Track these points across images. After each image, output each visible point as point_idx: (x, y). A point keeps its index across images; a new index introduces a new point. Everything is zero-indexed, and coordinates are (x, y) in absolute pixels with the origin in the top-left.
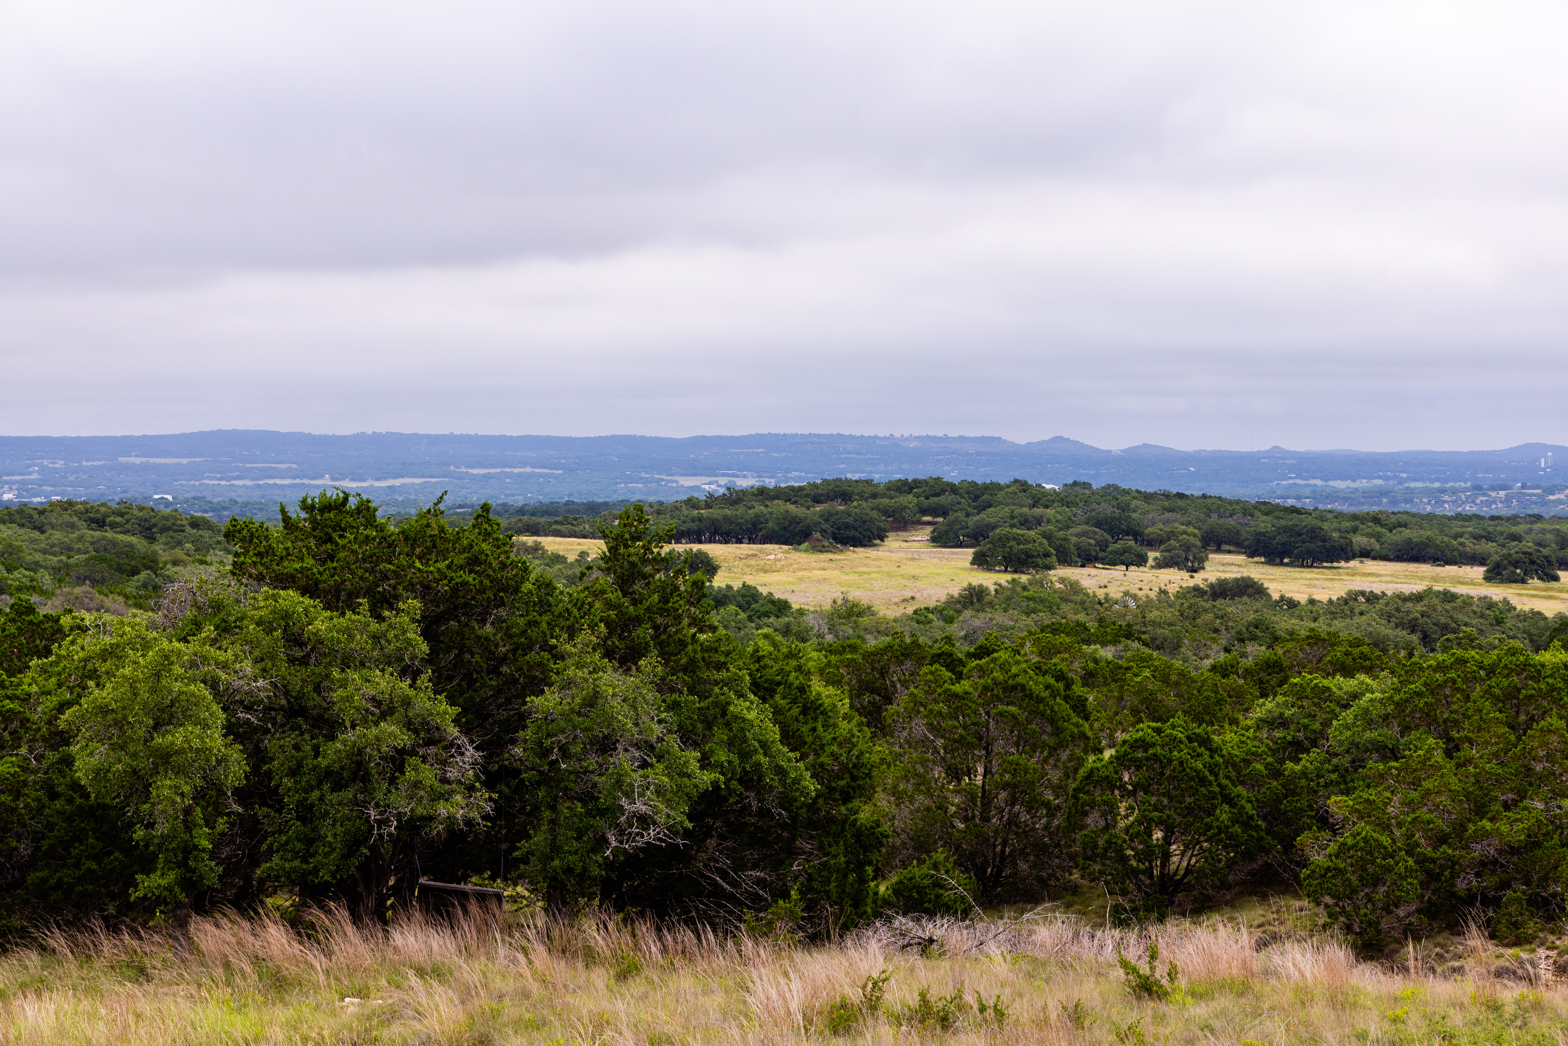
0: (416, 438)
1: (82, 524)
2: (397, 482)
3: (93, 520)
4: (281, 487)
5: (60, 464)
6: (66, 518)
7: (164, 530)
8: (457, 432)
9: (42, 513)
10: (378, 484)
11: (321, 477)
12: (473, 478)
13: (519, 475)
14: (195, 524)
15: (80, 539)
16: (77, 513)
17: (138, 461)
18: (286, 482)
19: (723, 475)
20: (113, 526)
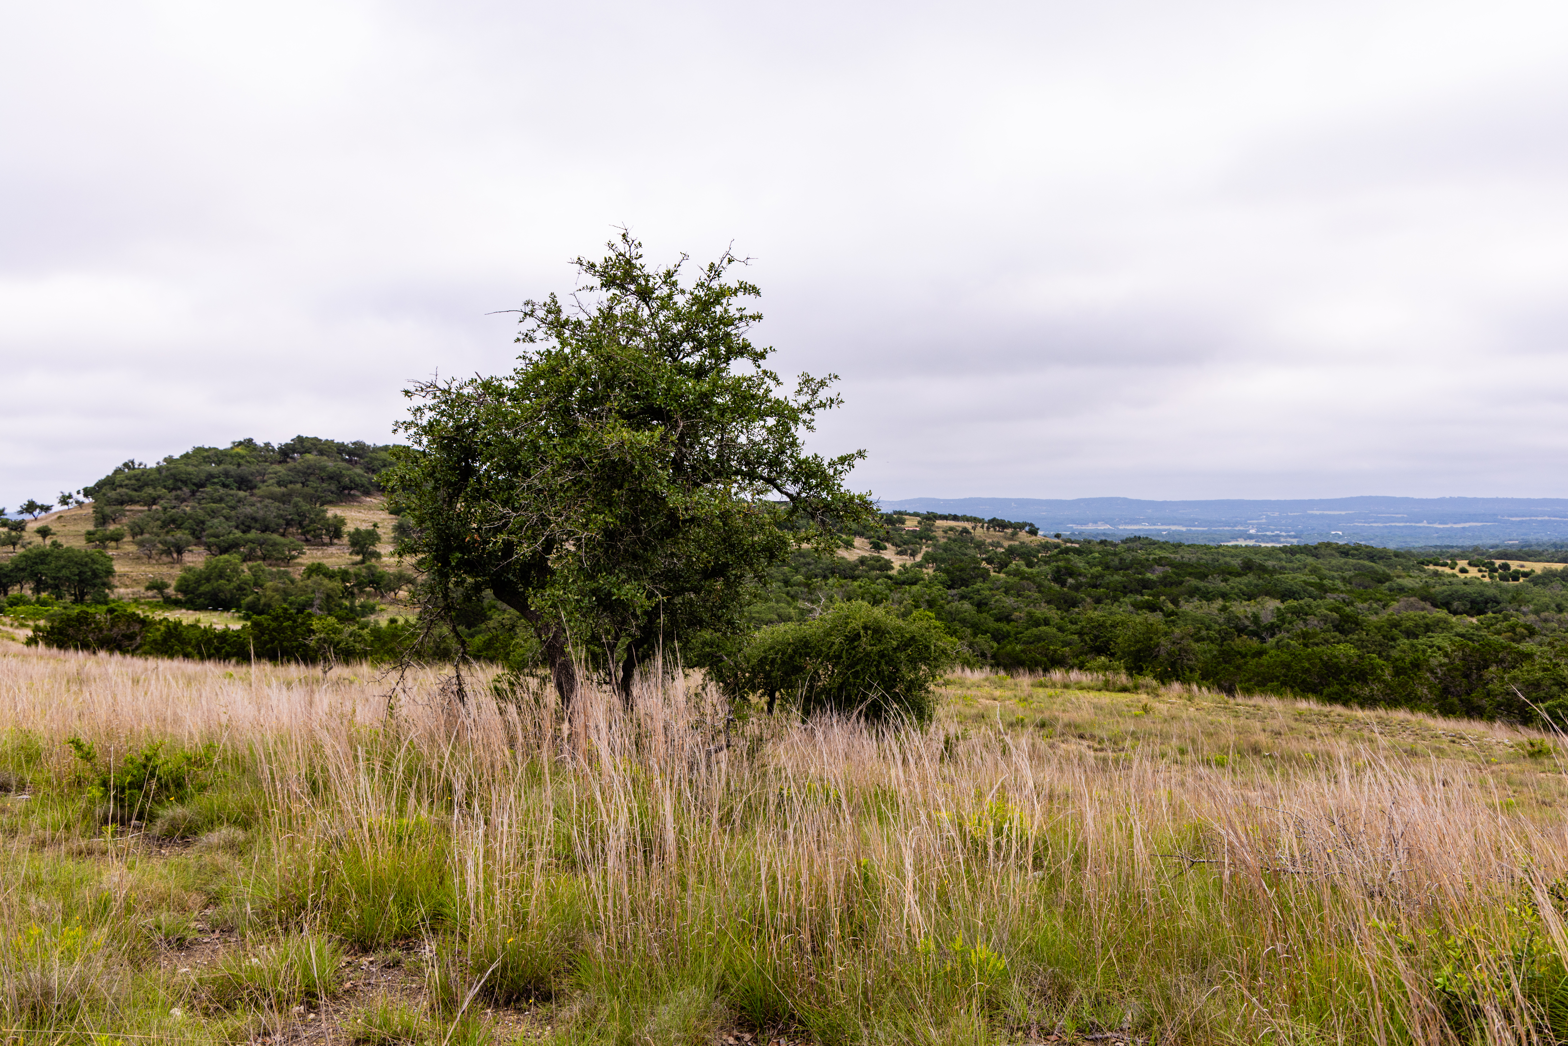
0: (1475, 500)
1: (1337, 555)
2: (1467, 525)
3: (1342, 553)
4: (1399, 527)
6: (1329, 551)
7: (1381, 558)
8: (1501, 496)
9: (1316, 548)
10: (1455, 526)
11: (1421, 522)
12: (1513, 523)
13: (1541, 521)
14: (1397, 555)
15: (1346, 563)
16: (1334, 549)
17: (1318, 513)
18: (1402, 524)
20: (1353, 556)
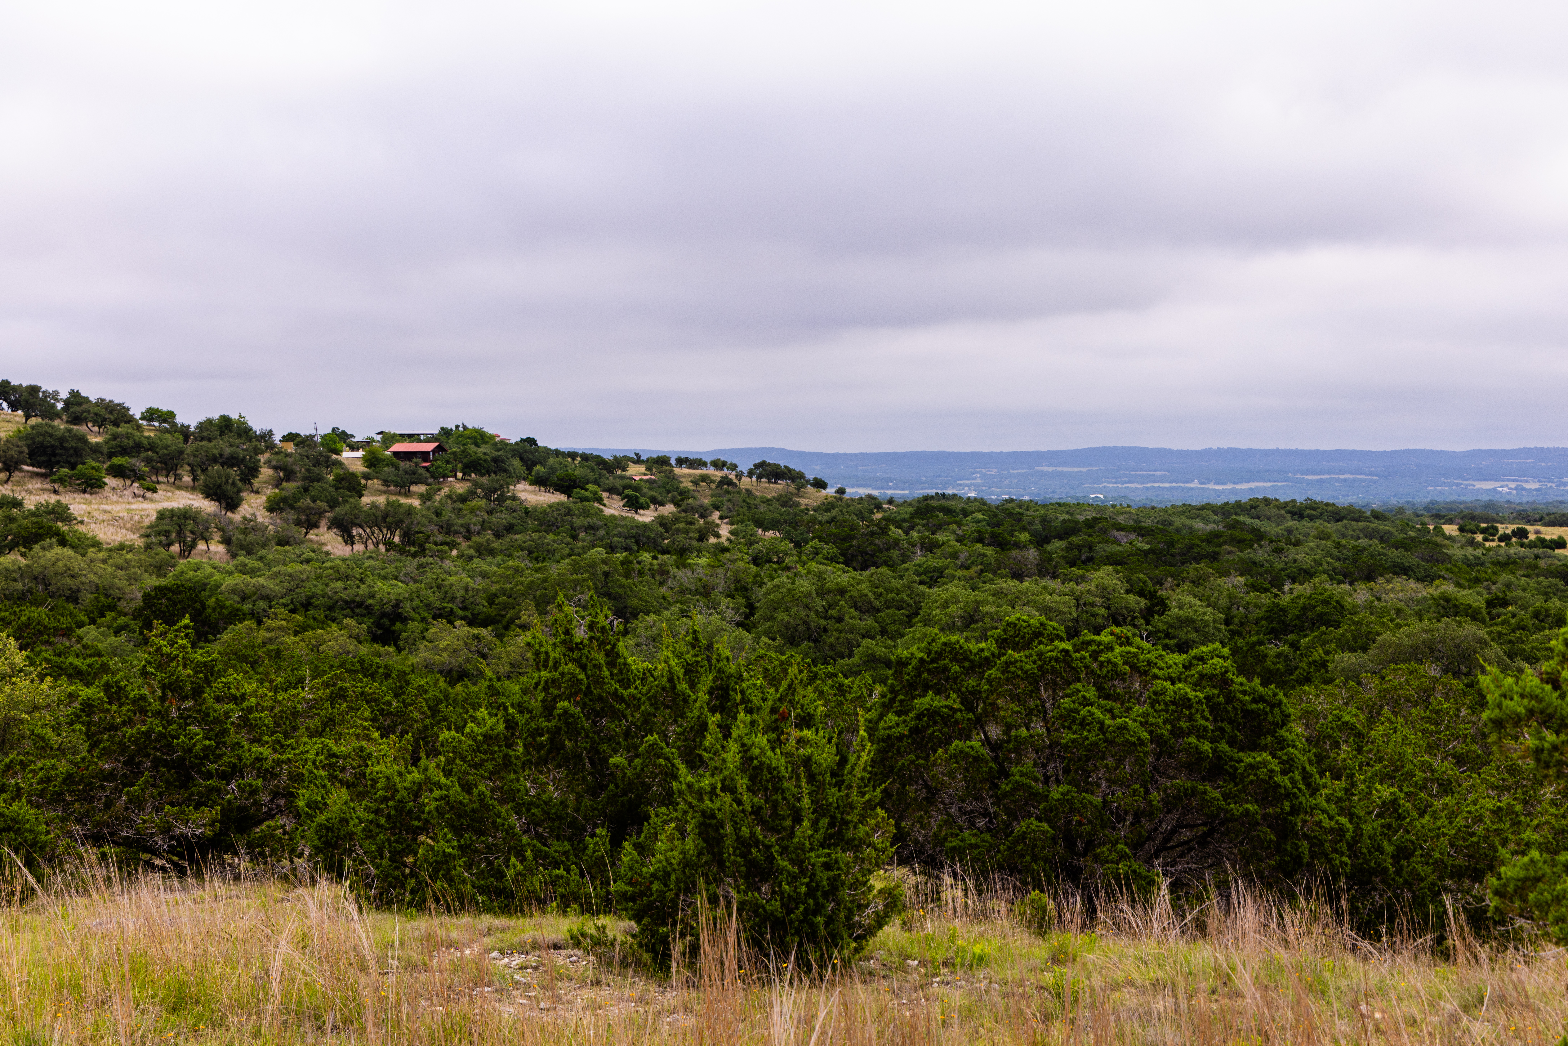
5: (994, 472)
8: (1282, 447)
13: (1345, 480)
17: (1049, 469)
19: (1508, 480)
